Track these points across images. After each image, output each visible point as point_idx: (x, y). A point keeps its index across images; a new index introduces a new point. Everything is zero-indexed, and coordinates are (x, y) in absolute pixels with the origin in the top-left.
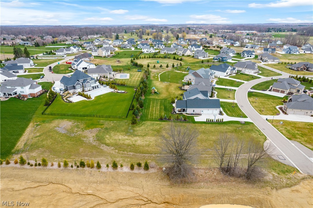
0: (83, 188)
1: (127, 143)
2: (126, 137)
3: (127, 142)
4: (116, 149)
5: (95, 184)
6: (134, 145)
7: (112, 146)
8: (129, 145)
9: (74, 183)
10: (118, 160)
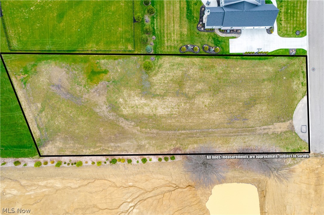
0: (124, 181)
1: (147, 113)
2: (143, 101)
3: (147, 110)
4: (137, 126)
5: (132, 176)
6: (155, 115)
7: (132, 121)
8: (150, 117)
9: (114, 177)
10: (143, 143)
